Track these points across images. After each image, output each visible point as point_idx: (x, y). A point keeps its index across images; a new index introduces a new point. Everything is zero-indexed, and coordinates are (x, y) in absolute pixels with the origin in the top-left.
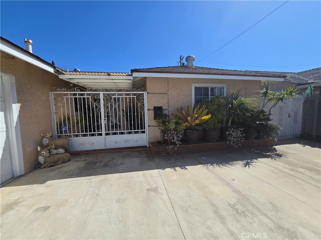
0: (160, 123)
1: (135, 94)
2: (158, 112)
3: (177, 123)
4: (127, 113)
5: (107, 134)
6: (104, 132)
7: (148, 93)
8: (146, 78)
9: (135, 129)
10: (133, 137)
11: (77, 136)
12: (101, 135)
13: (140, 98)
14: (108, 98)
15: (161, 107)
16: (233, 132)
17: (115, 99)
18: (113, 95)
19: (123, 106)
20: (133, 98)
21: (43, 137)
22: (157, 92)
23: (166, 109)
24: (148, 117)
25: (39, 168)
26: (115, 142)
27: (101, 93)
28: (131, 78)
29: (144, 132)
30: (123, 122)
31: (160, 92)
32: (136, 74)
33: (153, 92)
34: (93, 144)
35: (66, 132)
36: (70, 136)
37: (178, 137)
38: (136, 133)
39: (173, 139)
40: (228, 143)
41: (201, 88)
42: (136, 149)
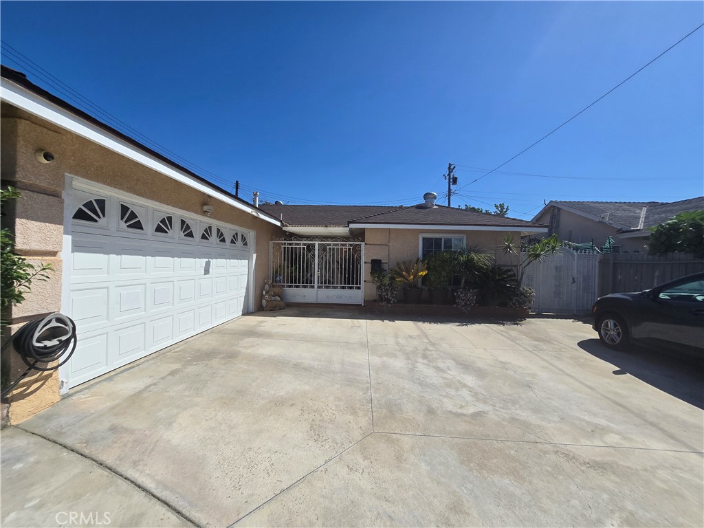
0: (374, 278)
1: (351, 245)
2: (376, 265)
3: (392, 279)
4: (341, 265)
5: (319, 287)
6: (316, 285)
7: (366, 244)
8: (364, 229)
9: (349, 284)
10: (347, 292)
11: (290, 286)
12: (313, 287)
13: (357, 249)
14: (323, 248)
15: (380, 261)
16: (461, 293)
17: (330, 249)
18: (329, 245)
19: (337, 257)
20: (350, 249)
21: (266, 283)
22: (376, 243)
23: (386, 263)
24: (365, 270)
25: (263, 310)
26: (327, 297)
27: (317, 243)
28: (348, 229)
29: (359, 288)
30: (337, 275)
31: (380, 243)
32: (352, 226)
33: (371, 243)
34: (305, 296)
35: (280, 282)
36: (283, 286)
37: (392, 293)
38: (351, 288)
39: (387, 295)
40: (455, 306)
41: (432, 239)
42: (350, 307)
